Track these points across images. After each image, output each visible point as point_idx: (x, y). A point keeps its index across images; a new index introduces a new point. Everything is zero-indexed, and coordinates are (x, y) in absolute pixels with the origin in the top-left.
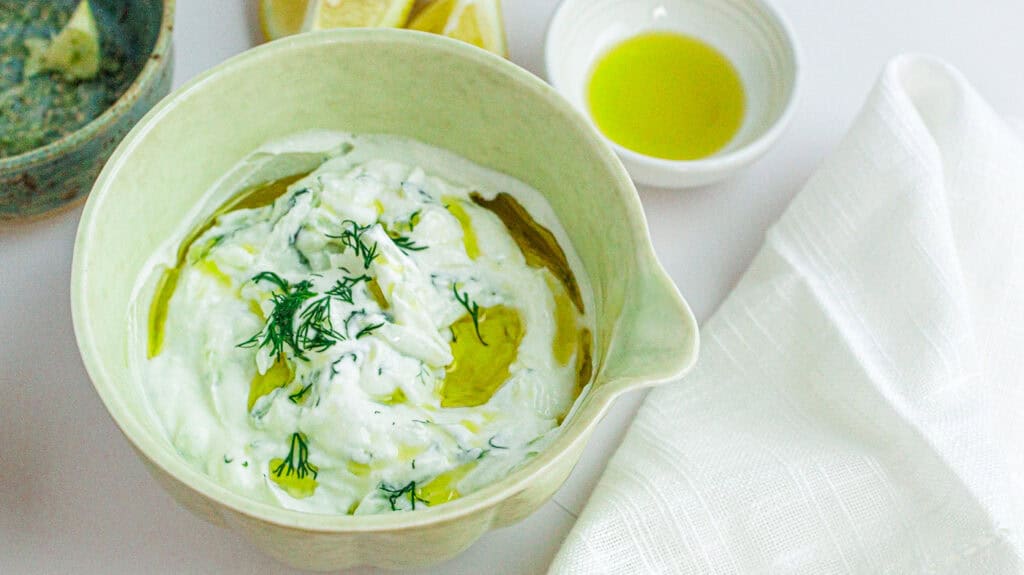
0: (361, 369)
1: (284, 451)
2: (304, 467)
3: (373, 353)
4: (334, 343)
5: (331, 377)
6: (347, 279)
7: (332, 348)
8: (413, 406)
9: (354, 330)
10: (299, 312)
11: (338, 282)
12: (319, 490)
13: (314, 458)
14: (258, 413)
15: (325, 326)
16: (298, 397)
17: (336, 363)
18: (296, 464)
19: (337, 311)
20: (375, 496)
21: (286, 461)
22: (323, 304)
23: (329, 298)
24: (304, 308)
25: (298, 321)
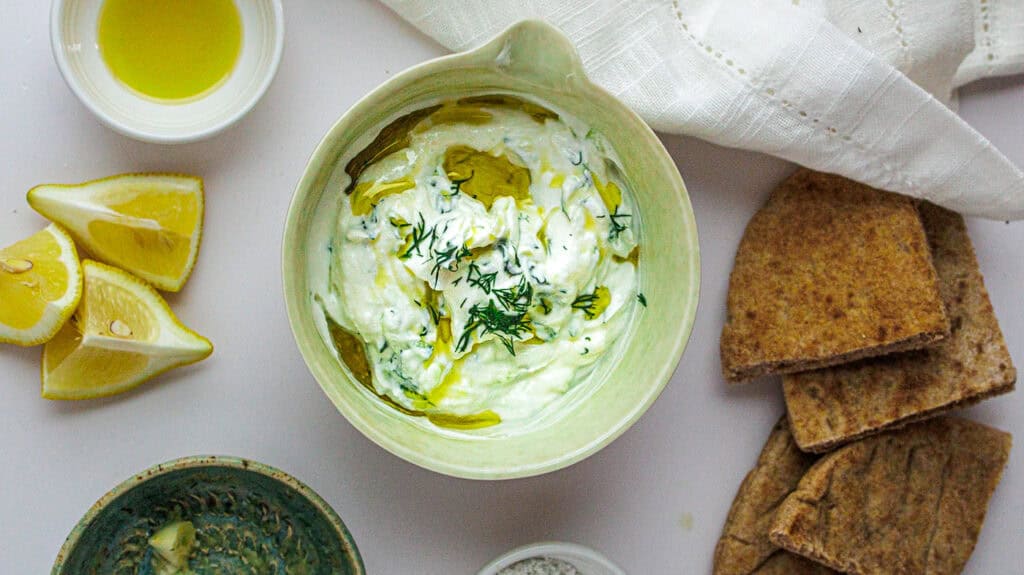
0: (537, 262)
1: (581, 312)
2: (593, 297)
3: (527, 254)
4: (529, 284)
5: (548, 284)
6: (469, 279)
7: (531, 284)
8: (545, 223)
9: (516, 270)
10: (506, 313)
11: (472, 285)
12: (605, 286)
13: (590, 291)
14: (551, 335)
15: (517, 291)
16: (546, 308)
17: (538, 281)
18: (588, 303)
19: (504, 283)
20: (616, 243)
21: (586, 312)
22: (501, 294)
23: (494, 291)
24: (503, 309)
25: (512, 312)
